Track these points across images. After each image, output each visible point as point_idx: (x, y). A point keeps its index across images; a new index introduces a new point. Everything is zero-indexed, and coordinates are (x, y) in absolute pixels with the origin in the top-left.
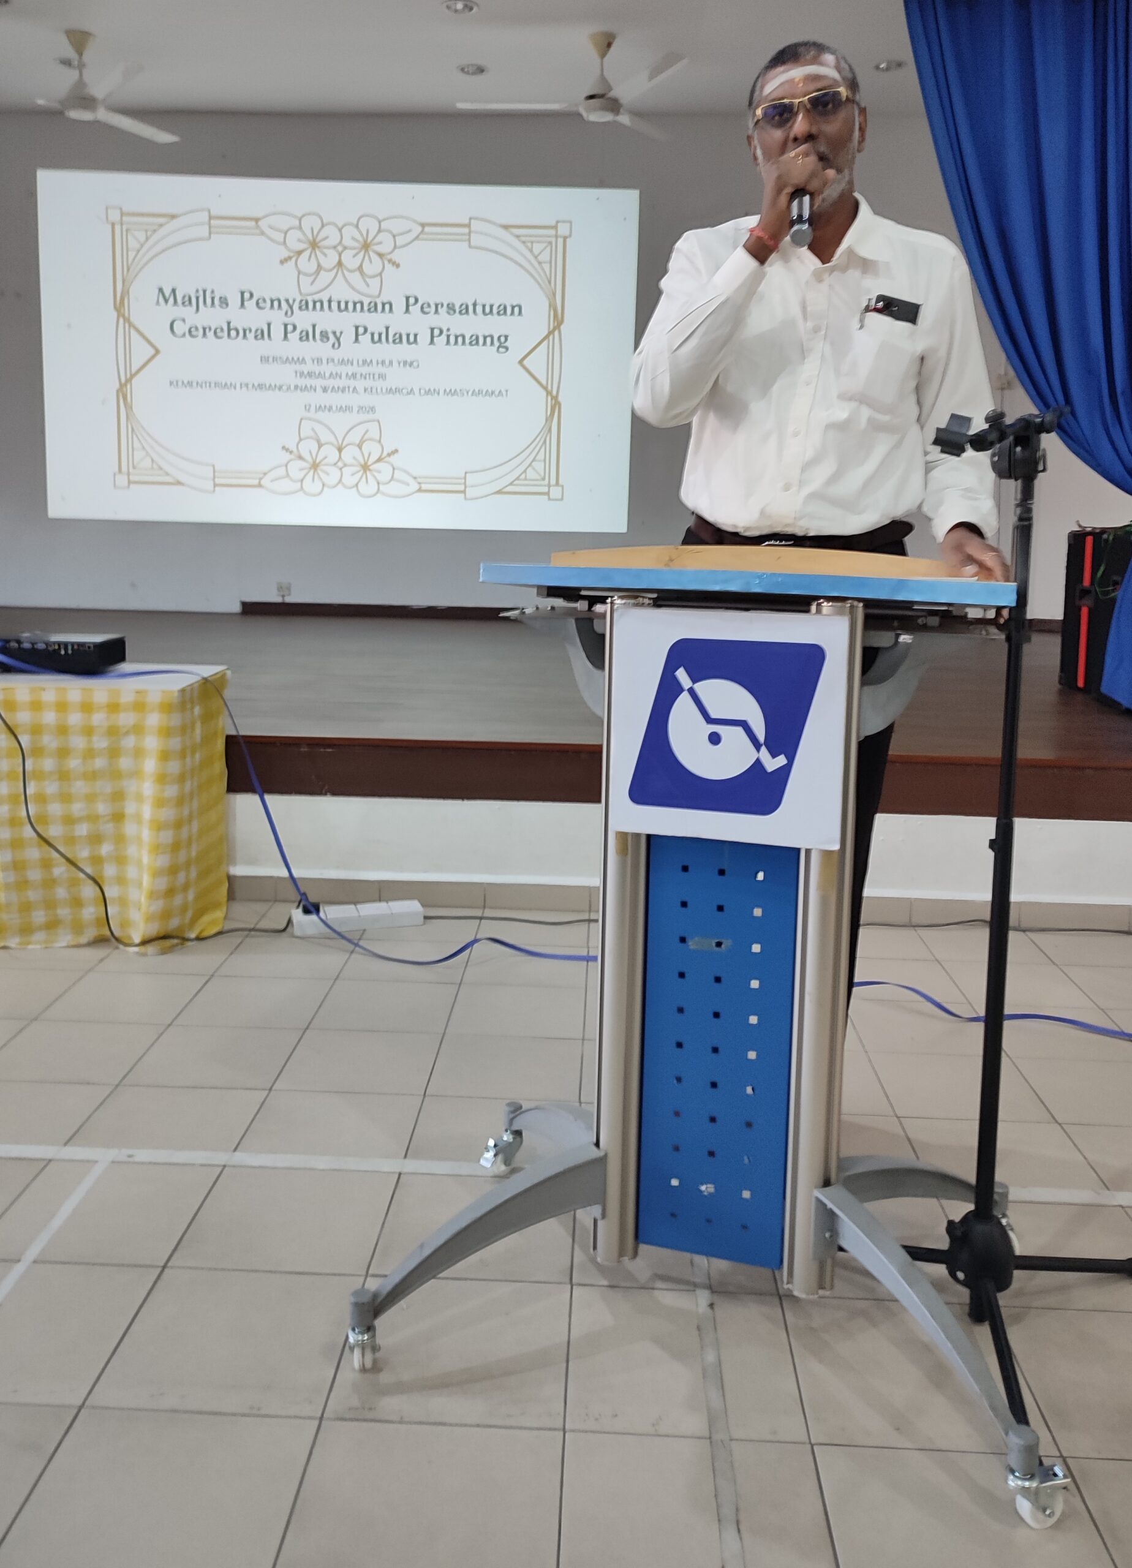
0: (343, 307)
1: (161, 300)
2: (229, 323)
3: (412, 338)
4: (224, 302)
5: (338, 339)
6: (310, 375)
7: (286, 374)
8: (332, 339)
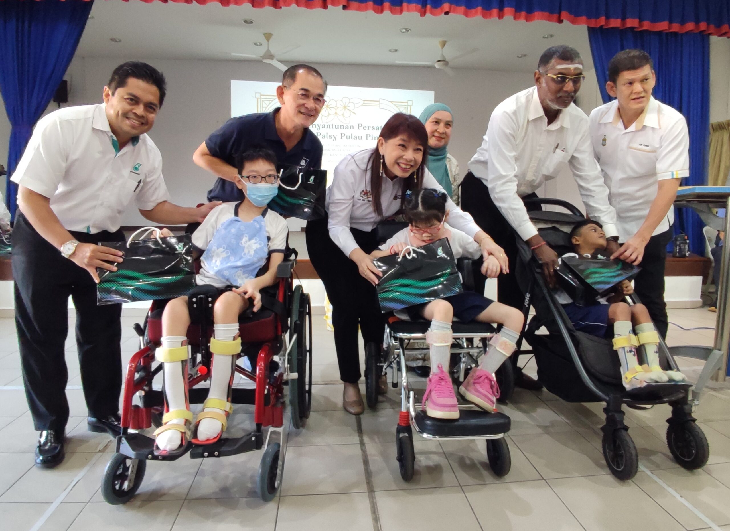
0: (337, 127)
3: (360, 138)
5: (335, 138)
8: (333, 138)
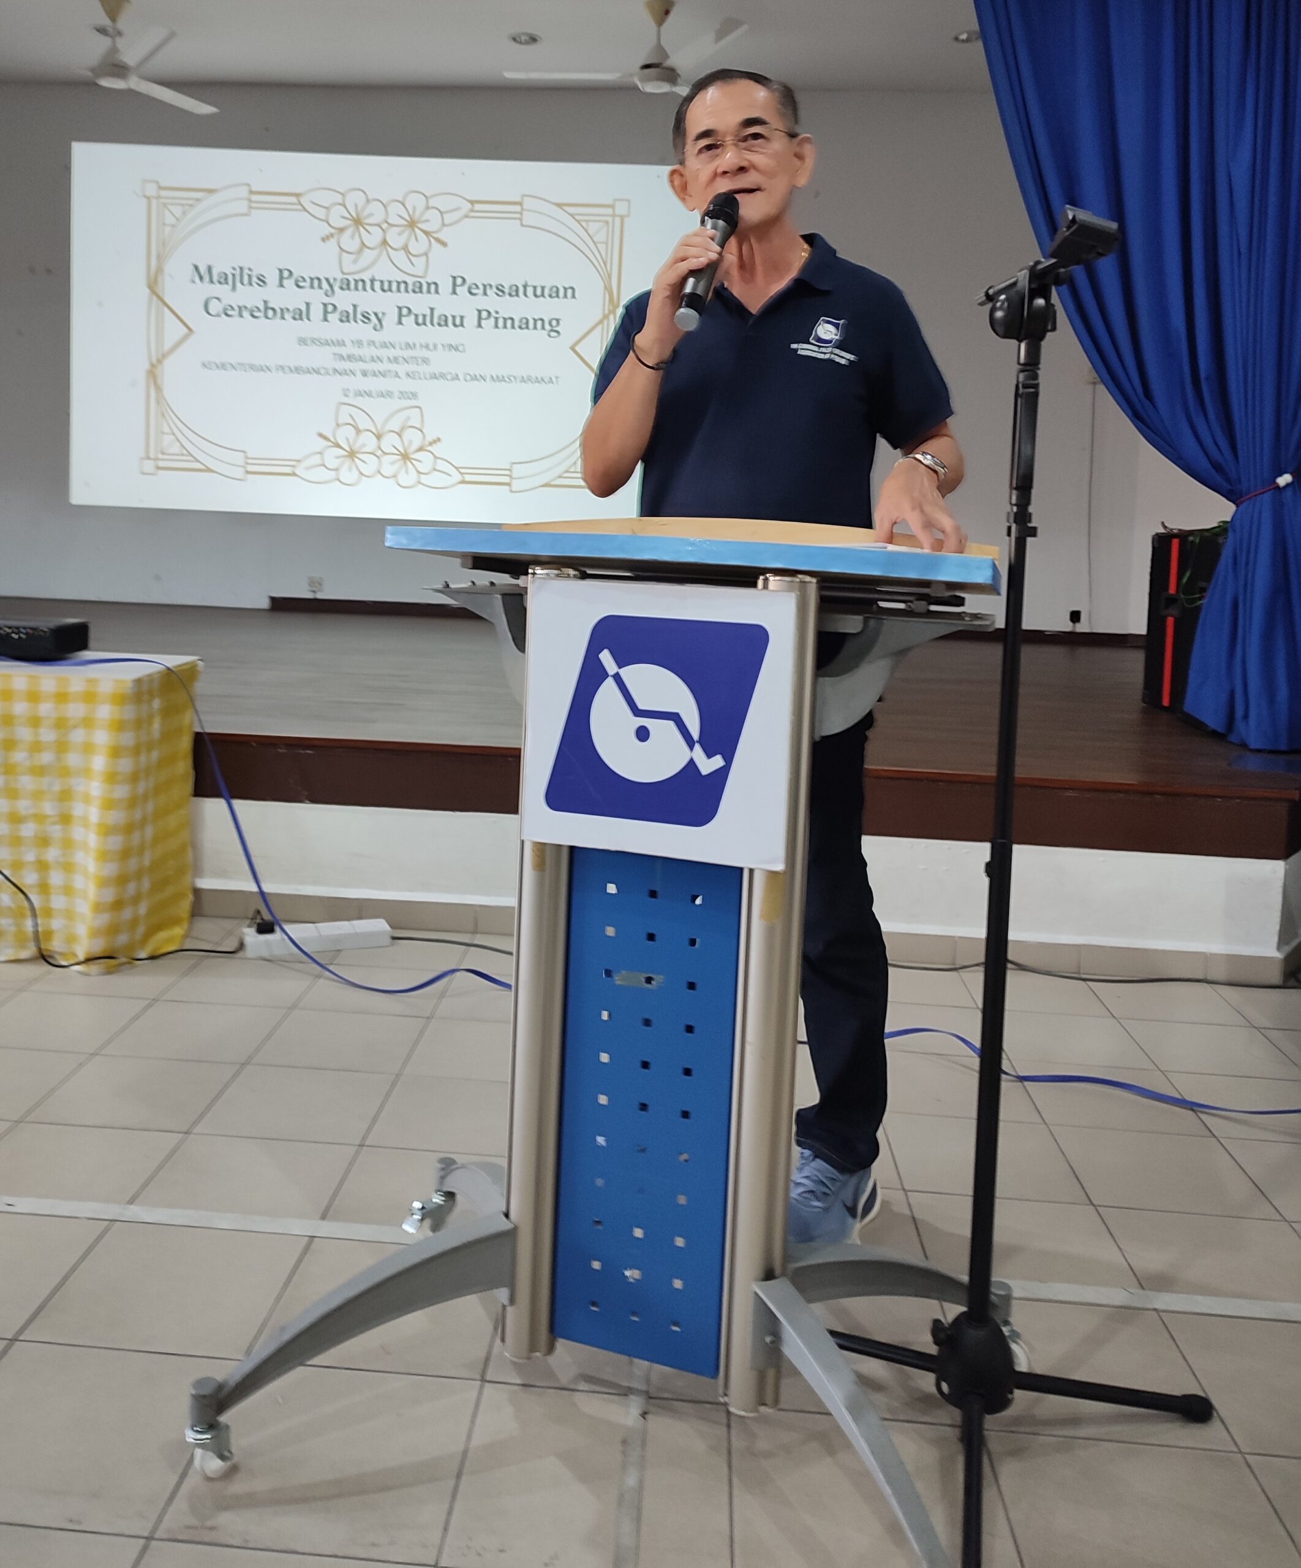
0: (386, 287)
1: (197, 279)
2: (265, 302)
3: (458, 322)
4: (262, 281)
5: (380, 321)
6: (350, 358)
7: (323, 357)
8: (374, 320)
